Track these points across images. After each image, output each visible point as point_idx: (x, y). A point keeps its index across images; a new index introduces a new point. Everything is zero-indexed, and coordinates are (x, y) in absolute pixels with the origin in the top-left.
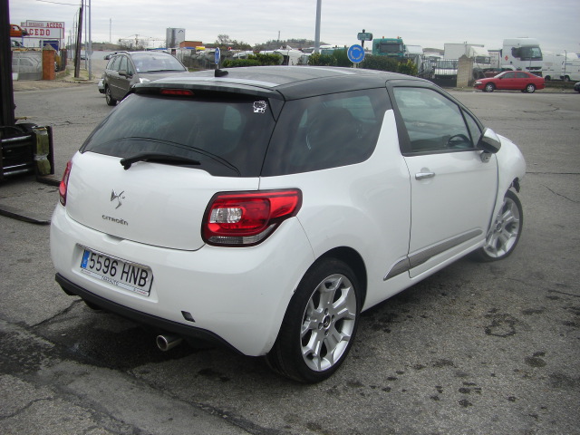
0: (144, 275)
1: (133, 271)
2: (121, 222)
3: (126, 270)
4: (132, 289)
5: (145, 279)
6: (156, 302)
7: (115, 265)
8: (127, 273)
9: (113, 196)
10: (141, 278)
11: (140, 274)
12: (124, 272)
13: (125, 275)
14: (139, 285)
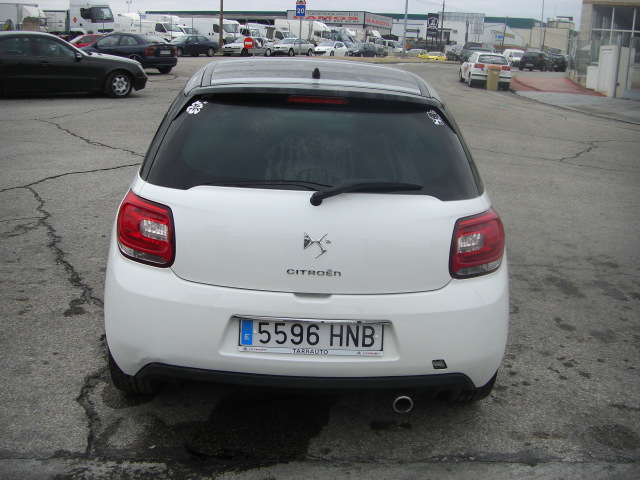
0: (368, 332)
1: (349, 331)
2: (328, 273)
3: (337, 331)
4: (355, 353)
5: (371, 337)
6: (397, 359)
7: (313, 330)
8: (341, 336)
9: (307, 243)
10: (364, 336)
11: (360, 333)
12: (332, 335)
13: (336, 340)
14: (364, 345)
